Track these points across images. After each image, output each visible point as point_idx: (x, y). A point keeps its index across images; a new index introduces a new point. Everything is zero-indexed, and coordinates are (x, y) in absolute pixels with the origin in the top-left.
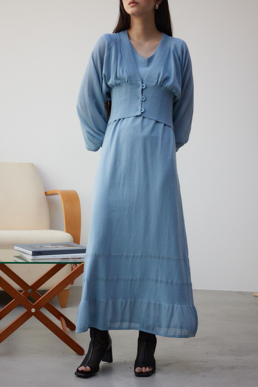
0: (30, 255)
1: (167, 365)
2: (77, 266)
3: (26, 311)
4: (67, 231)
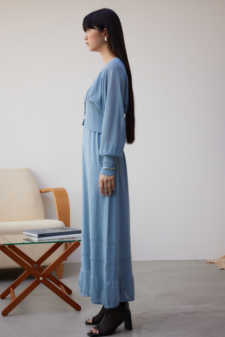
0: (36, 237)
1: (144, 314)
2: (72, 244)
3: (36, 279)
4: (60, 220)
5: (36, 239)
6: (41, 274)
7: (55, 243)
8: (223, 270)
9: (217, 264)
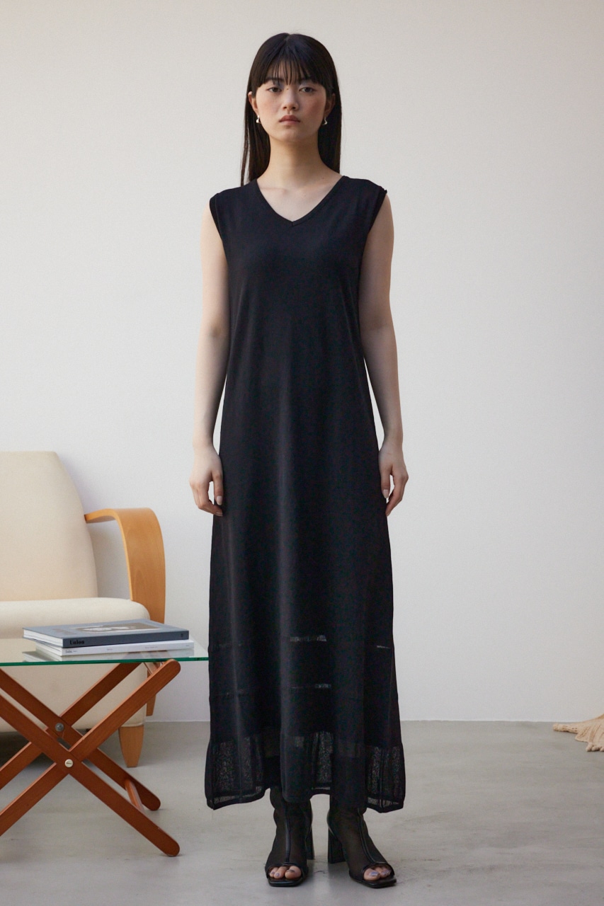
0: (59, 647)
2: (158, 667)
3: (55, 764)
4: (135, 600)
5: (57, 653)
6: (70, 751)
7: (116, 665)
8: (598, 753)
9: (583, 735)
